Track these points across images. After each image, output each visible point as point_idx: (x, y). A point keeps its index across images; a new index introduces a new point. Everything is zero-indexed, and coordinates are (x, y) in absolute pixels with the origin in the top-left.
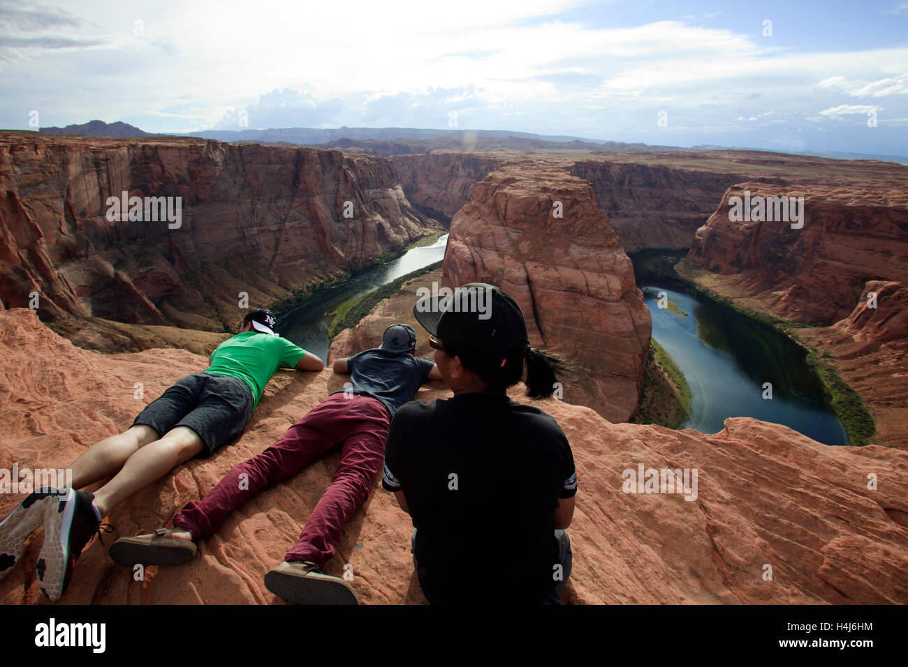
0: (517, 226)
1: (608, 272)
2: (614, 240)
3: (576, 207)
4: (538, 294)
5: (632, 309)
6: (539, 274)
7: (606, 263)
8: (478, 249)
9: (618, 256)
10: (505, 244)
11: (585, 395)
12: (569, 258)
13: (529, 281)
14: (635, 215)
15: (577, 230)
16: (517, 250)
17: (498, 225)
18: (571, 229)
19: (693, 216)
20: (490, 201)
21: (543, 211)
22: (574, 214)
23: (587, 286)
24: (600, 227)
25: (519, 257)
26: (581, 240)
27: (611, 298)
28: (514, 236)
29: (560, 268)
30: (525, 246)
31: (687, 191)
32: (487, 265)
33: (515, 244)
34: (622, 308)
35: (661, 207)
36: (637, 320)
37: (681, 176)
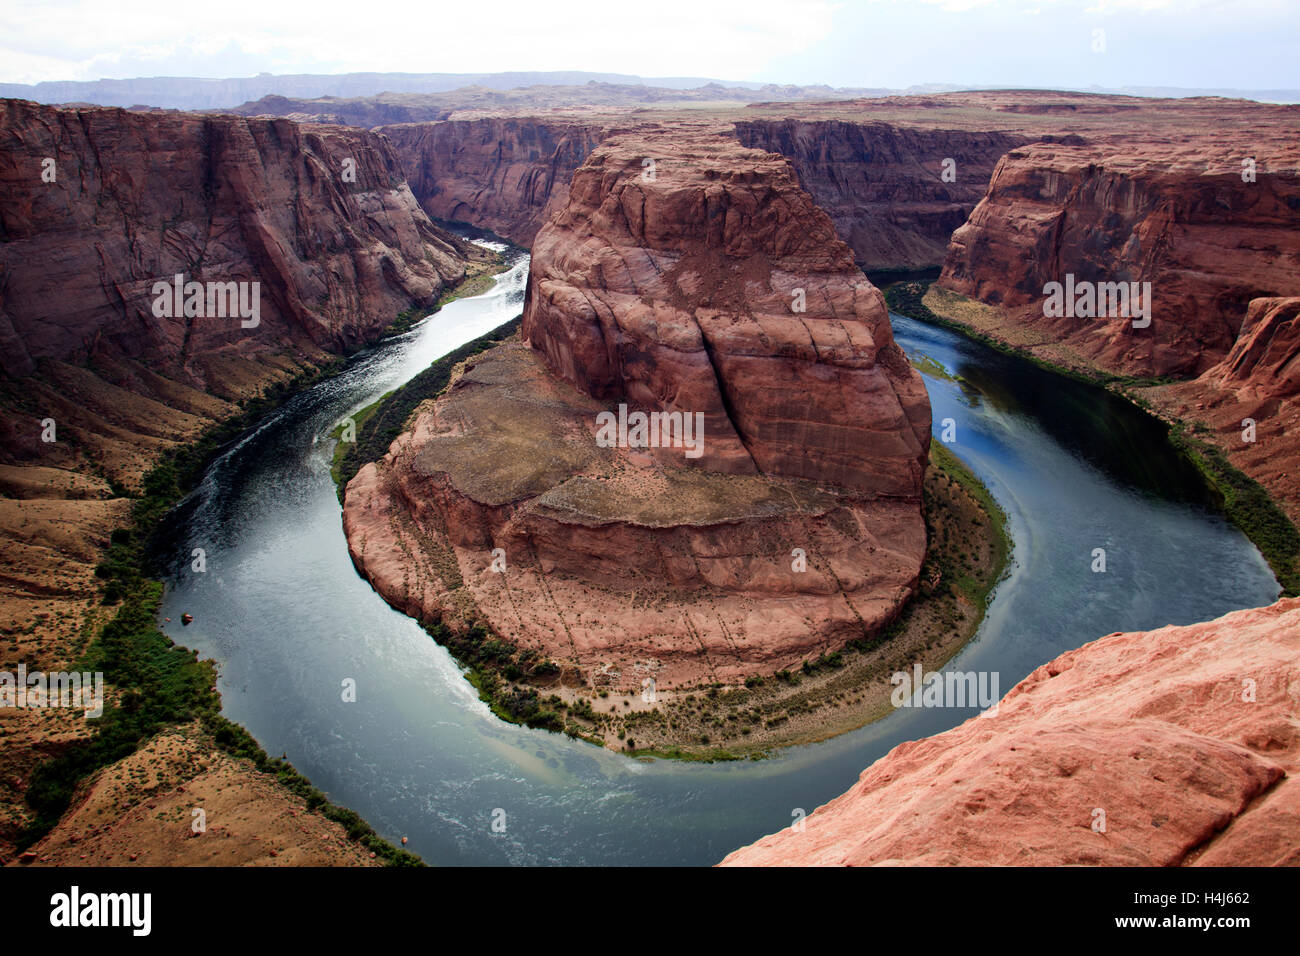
0: (667, 245)
1: (845, 316)
2: (848, 259)
3: (774, 204)
4: (726, 366)
5: (894, 379)
6: (724, 330)
7: (838, 301)
8: (600, 292)
9: (859, 287)
10: (651, 280)
11: (839, 538)
12: (772, 297)
13: (707, 343)
14: (843, 214)
15: (780, 245)
16: (675, 289)
17: (634, 246)
18: (770, 244)
19: (939, 208)
20: (611, 201)
21: (713, 216)
22: (772, 217)
23: (813, 343)
24: (820, 236)
25: (679, 300)
26: (789, 263)
27: (859, 362)
28: (666, 264)
29: (759, 315)
30: (688, 282)
31: (925, 164)
32: (625, 321)
33: (670, 278)
34: (880, 378)
35: (885, 196)
36: (906, 398)
37: (914, 140)
